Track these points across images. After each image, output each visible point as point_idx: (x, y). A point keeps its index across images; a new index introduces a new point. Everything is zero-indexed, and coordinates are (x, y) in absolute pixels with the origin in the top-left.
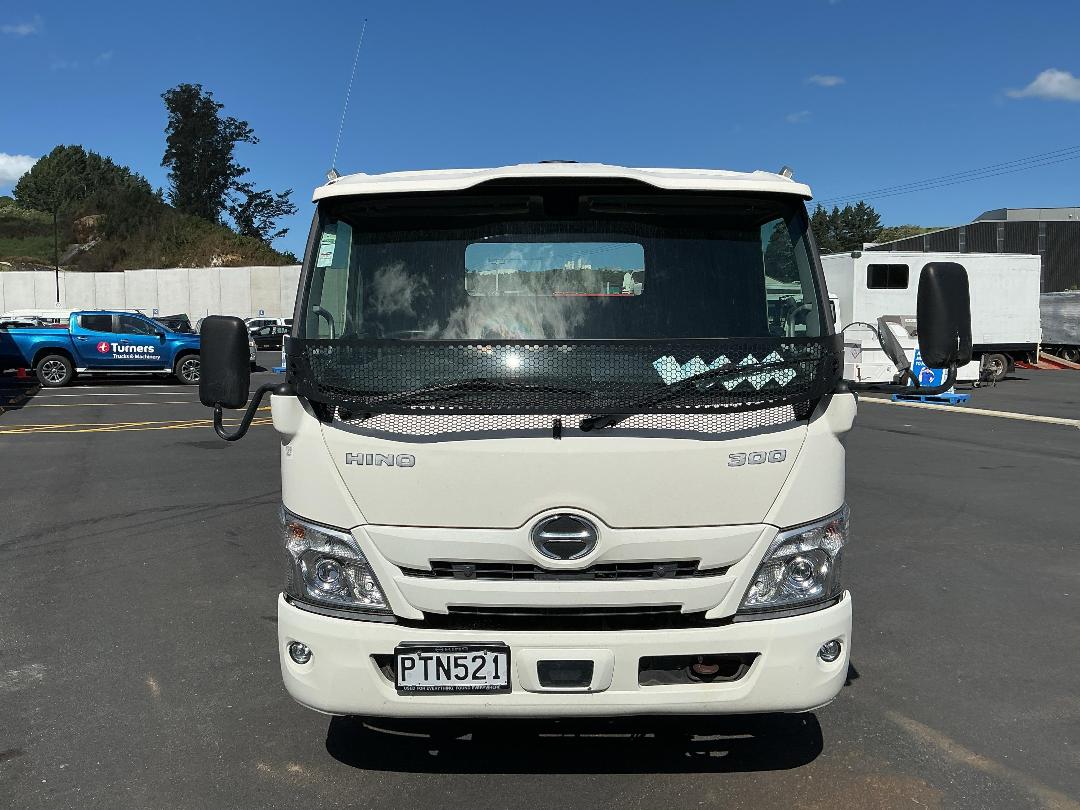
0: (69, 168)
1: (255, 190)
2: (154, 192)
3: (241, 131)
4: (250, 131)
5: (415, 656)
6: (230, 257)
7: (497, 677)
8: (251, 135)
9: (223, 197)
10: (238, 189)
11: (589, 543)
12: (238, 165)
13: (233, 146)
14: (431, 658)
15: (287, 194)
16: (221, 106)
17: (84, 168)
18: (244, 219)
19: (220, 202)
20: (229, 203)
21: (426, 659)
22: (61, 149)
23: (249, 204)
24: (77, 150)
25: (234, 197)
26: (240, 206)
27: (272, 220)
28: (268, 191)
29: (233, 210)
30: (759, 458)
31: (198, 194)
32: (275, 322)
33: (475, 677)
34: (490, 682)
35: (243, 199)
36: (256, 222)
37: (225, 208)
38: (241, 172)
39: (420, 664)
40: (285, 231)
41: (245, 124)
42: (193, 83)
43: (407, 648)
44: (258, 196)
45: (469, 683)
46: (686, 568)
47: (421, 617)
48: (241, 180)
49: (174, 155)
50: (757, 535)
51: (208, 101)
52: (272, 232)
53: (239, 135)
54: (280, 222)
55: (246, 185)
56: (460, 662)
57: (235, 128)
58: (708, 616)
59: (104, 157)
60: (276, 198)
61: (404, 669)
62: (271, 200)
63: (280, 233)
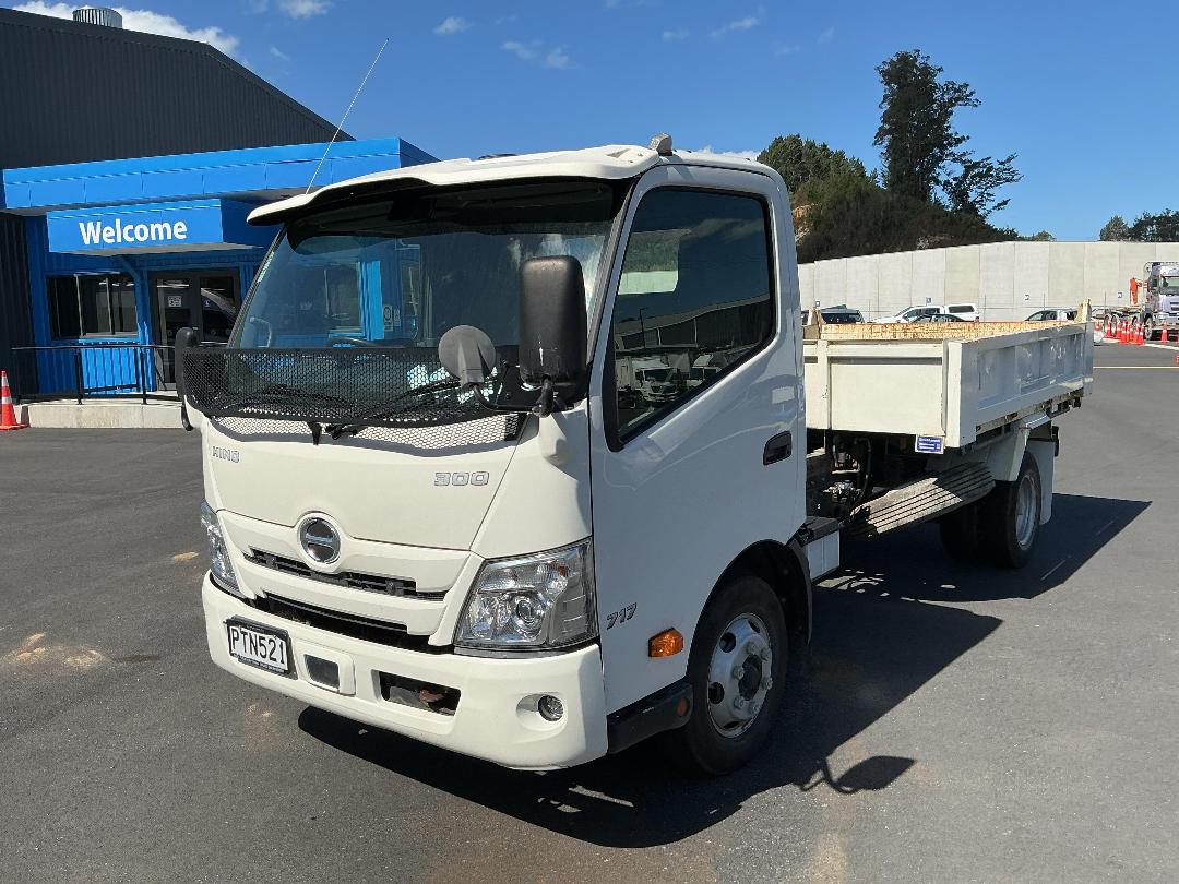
0: (785, 159)
1: (975, 158)
2: (868, 174)
3: (961, 95)
4: (972, 93)
6: (937, 238)
8: (972, 98)
9: (937, 170)
10: (954, 161)
12: (957, 134)
13: (952, 113)
14: (247, 634)
15: (1009, 160)
16: (939, 70)
17: (800, 157)
18: (959, 194)
19: (934, 177)
20: (942, 178)
22: (779, 140)
23: (965, 176)
24: (796, 140)
25: (950, 170)
26: (955, 179)
27: (990, 191)
28: (988, 159)
29: (947, 183)
30: (461, 480)
31: (911, 171)
32: (938, 310)
33: (269, 657)
34: (278, 664)
35: (959, 170)
36: (972, 196)
37: (937, 182)
38: (959, 141)
39: (242, 637)
40: (1005, 203)
41: (966, 86)
42: (910, 50)
44: (976, 165)
45: (266, 661)
46: (407, 588)
47: (254, 597)
48: (958, 150)
49: (888, 132)
50: (462, 562)
51: (926, 67)
52: (989, 205)
53: (957, 99)
54: (999, 193)
55: (964, 154)
56: (263, 641)
57: (955, 92)
58: (431, 642)
59: (819, 144)
60: (996, 166)
62: (991, 169)
63: (999, 205)
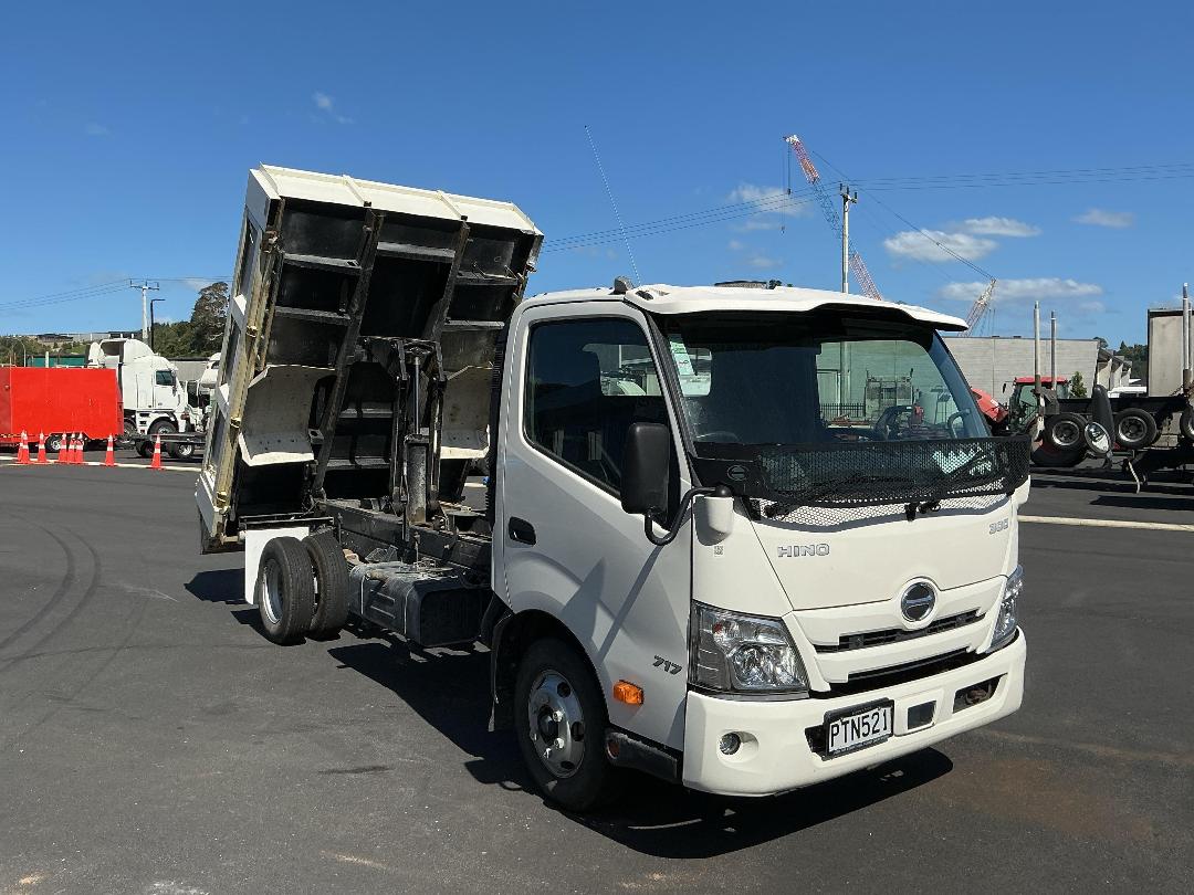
5: (838, 722)
7: (885, 729)
11: (930, 604)
14: (848, 722)
21: (845, 723)
30: (1000, 526)
33: (874, 732)
34: (883, 733)
39: (842, 728)
43: (832, 717)
45: (871, 737)
46: (969, 617)
47: (829, 689)
56: (865, 721)
58: (978, 652)
61: (833, 735)
